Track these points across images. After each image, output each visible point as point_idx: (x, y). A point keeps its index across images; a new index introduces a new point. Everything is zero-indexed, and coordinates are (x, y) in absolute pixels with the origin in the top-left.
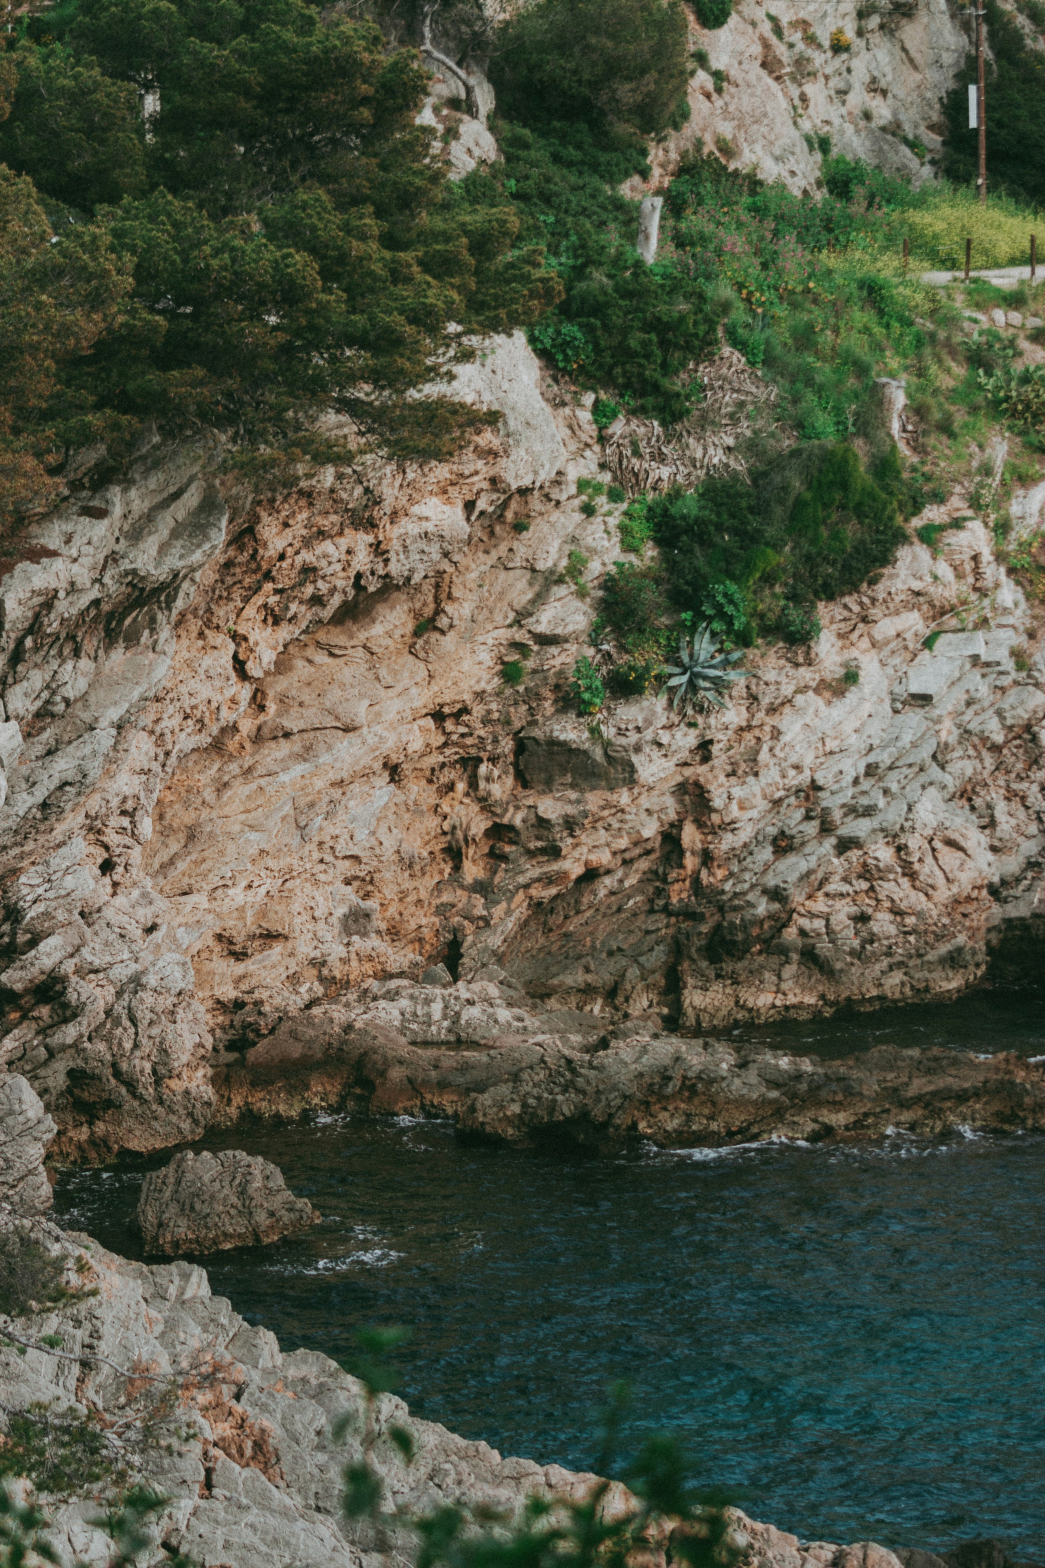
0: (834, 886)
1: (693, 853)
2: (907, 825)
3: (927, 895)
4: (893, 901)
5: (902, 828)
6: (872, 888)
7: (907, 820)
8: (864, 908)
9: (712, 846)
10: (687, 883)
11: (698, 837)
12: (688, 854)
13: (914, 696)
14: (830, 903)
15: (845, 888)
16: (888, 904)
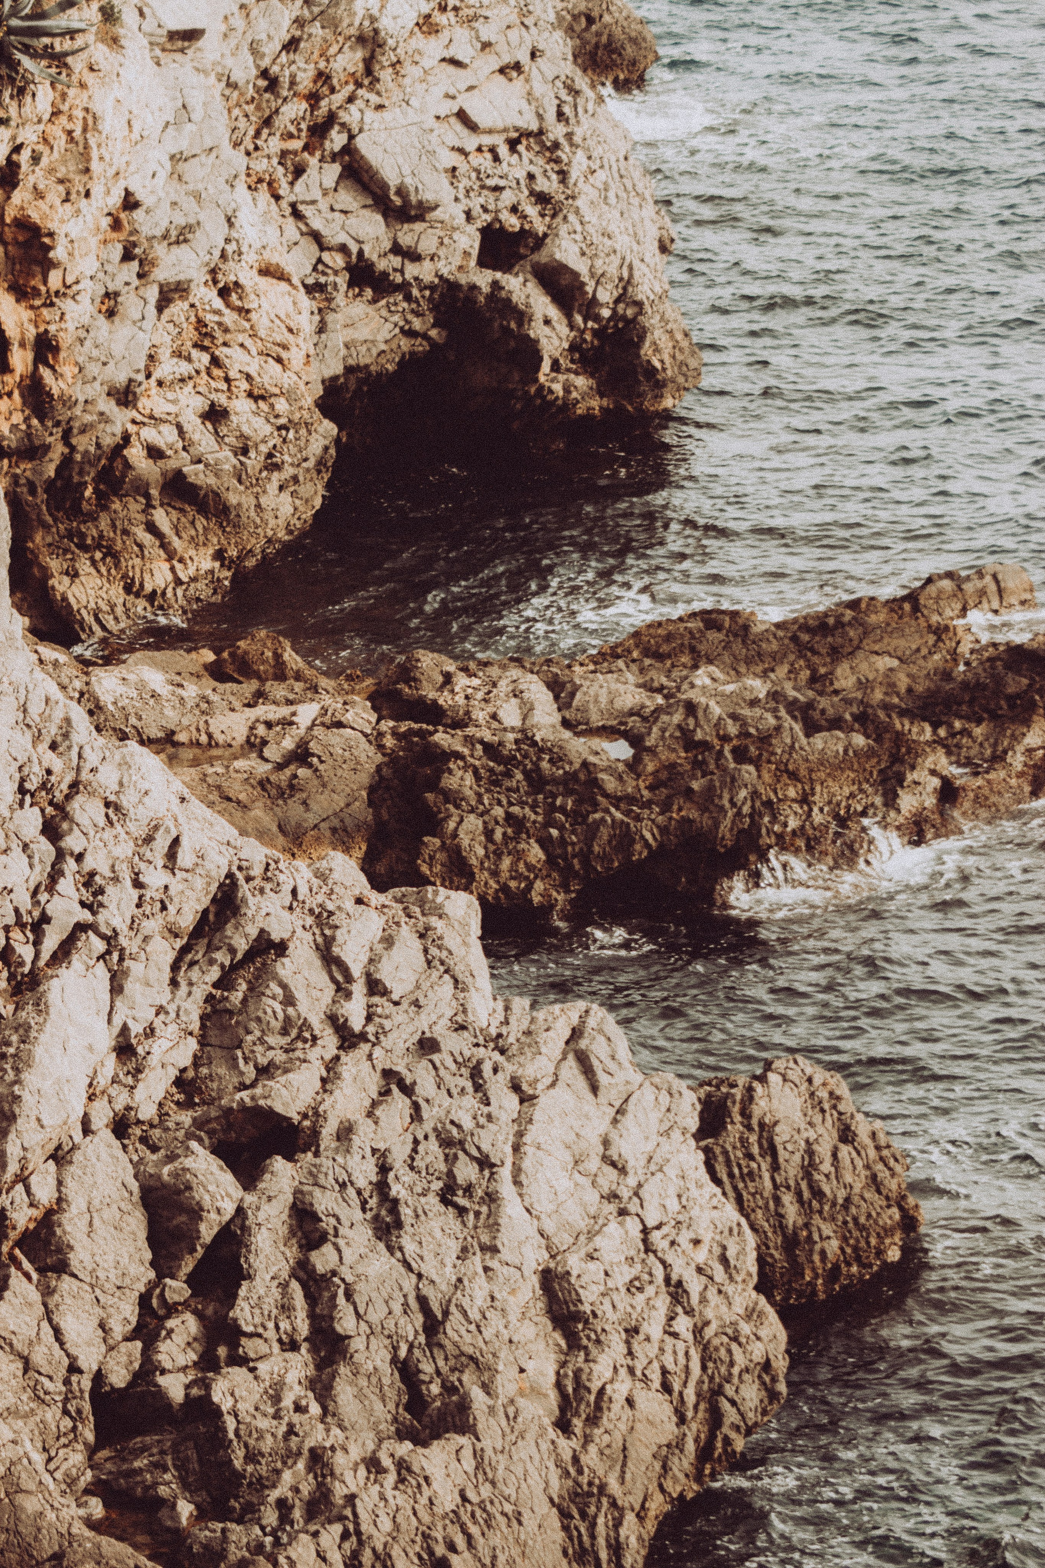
0: (167, 368)
1: (22, 345)
2: (231, 248)
3: (279, 360)
4: (249, 377)
5: (223, 256)
6: (215, 361)
7: (228, 241)
8: (213, 396)
9: (52, 328)
10: (16, 395)
11: (27, 314)
12: (15, 348)
13: (173, 36)
14: (170, 395)
15: (185, 368)
16: (244, 385)
